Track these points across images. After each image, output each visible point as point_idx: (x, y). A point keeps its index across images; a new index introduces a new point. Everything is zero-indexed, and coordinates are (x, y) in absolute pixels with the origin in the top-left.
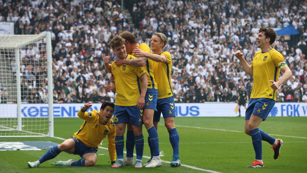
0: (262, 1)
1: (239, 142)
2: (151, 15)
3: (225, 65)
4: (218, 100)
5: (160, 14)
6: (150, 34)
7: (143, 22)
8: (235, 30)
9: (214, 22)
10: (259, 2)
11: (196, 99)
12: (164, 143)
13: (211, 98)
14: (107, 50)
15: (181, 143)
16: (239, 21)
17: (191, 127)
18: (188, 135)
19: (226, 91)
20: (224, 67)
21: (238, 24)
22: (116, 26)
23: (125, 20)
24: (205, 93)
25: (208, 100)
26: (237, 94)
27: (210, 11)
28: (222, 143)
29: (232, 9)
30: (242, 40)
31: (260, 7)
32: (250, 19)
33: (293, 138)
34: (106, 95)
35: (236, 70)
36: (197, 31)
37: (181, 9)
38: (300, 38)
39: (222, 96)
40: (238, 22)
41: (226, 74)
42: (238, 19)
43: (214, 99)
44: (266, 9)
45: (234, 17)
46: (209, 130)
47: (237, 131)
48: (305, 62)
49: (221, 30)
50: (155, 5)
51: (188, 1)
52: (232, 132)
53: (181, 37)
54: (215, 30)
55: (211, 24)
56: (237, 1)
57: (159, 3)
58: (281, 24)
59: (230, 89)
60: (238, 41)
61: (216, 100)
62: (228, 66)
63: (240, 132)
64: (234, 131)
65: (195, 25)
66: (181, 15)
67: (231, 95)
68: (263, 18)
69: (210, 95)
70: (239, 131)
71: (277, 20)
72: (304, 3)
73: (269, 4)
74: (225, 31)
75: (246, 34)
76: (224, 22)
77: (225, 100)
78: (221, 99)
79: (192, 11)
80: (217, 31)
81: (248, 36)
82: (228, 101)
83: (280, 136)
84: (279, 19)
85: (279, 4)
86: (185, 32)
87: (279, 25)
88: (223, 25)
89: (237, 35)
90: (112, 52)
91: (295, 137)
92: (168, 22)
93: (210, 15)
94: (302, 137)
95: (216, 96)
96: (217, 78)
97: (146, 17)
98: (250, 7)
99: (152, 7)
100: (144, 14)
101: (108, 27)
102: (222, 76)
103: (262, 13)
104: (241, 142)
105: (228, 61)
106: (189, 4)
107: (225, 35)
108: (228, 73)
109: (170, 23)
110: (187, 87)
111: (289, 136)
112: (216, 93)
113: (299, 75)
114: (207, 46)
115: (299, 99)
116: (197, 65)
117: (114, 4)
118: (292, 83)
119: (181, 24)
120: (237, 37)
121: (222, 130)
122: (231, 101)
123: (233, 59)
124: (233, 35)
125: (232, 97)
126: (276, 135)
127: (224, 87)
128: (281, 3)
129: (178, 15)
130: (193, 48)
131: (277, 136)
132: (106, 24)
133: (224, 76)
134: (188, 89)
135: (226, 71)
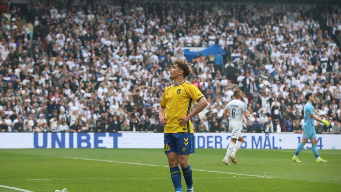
0: (184, 16)
1: (155, 178)
2: (57, 30)
3: (142, 89)
4: (134, 129)
5: (68, 29)
6: (56, 52)
7: (47, 37)
8: (153, 49)
9: (130, 39)
10: (181, 17)
11: (108, 128)
12: (68, 179)
13: (126, 127)
14: (5, 69)
15: (89, 179)
16: (159, 39)
17: (102, 160)
18: (97, 170)
19: (143, 118)
20: (141, 91)
21: (157, 42)
22: (16, 42)
23: (26, 35)
24: (119, 121)
25: (122, 129)
26: (156, 123)
27: (125, 27)
28: (135, 178)
29: (151, 25)
30: (162, 61)
31: (183, 23)
32: (171, 36)
33: (217, 173)
34: (3, 123)
35: (155, 95)
36: (109, 49)
37: (91, 24)
38: (228, 59)
39: (139, 124)
40: (157, 39)
41: (143, 99)
42: (157, 37)
43: (129, 128)
44: (189, 25)
45: (152, 34)
46: (122, 163)
47: (154, 165)
48: (233, 86)
49: (138, 48)
50: (62, 18)
51: (100, 15)
52: (148, 166)
53: (92, 55)
54: (131, 48)
55: (126, 42)
56: (156, 16)
57: (66, 16)
58: (206, 43)
59: (147, 117)
60: (158, 61)
61: (131, 130)
62: (146, 91)
63: (158, 166)
64: (151, 165)
65: (108, 43)
66: (92, 30)
67: (149, 123)
68: (186, 35)
69: (125, 123)
70: (156, 166)
71: (202, 38)
72: (232, 19)
73: (192, 20)
74: (142, 50)
75: (167, 53)
76: (142, 39)
77: (142, 129)
78: (138, 128)
79: (104, 26)
80: (134, 50)
81: (169, 56)
82: (146, 130)
83: (203, 171)
84: (204, 37)
85: (204, 20)
86: (96, 50)
87: (204, 44)
88: (140, 43)
89: (157, 55)
90: (11, 72)
91: (219, 172)
92: (77, 38)
93: (125, 31)
94: (227, 172)
95: (131, 124)
96: (133, 104)
97: (51, 32)
98: (171, 23)
99: (58, 21)
100: (49, 29)
101: (6, 43)
102: (139, 101)
103: (185, 30)
104: (158, 178)
105: (147, 84)
106: (101, 19)
107: (143, 55)
108: (146, 98)
109: (79, 40)
110: (98, 114)
111: (212, 171)
112: (132, 121)
113: (226, 101)
114: (122, 67)
115: (225, 128)
116: (110, 88)
117: (13, 16)
118: (219, 110)
119: (93, 40)
120: (156, 57)
121: (137, 164)
122: (149, 130)
123: (151, 82)
124: (152, 55)
125: (150, 126)
126: (198, 170)
127: (141, 114)
128: (206, 19)
129: (89, 31)
130: (105, 69)
131: (200, 171)
132: (4, 40)
133: (142, 102)
134: (99, 116)
135: (143, 96)
